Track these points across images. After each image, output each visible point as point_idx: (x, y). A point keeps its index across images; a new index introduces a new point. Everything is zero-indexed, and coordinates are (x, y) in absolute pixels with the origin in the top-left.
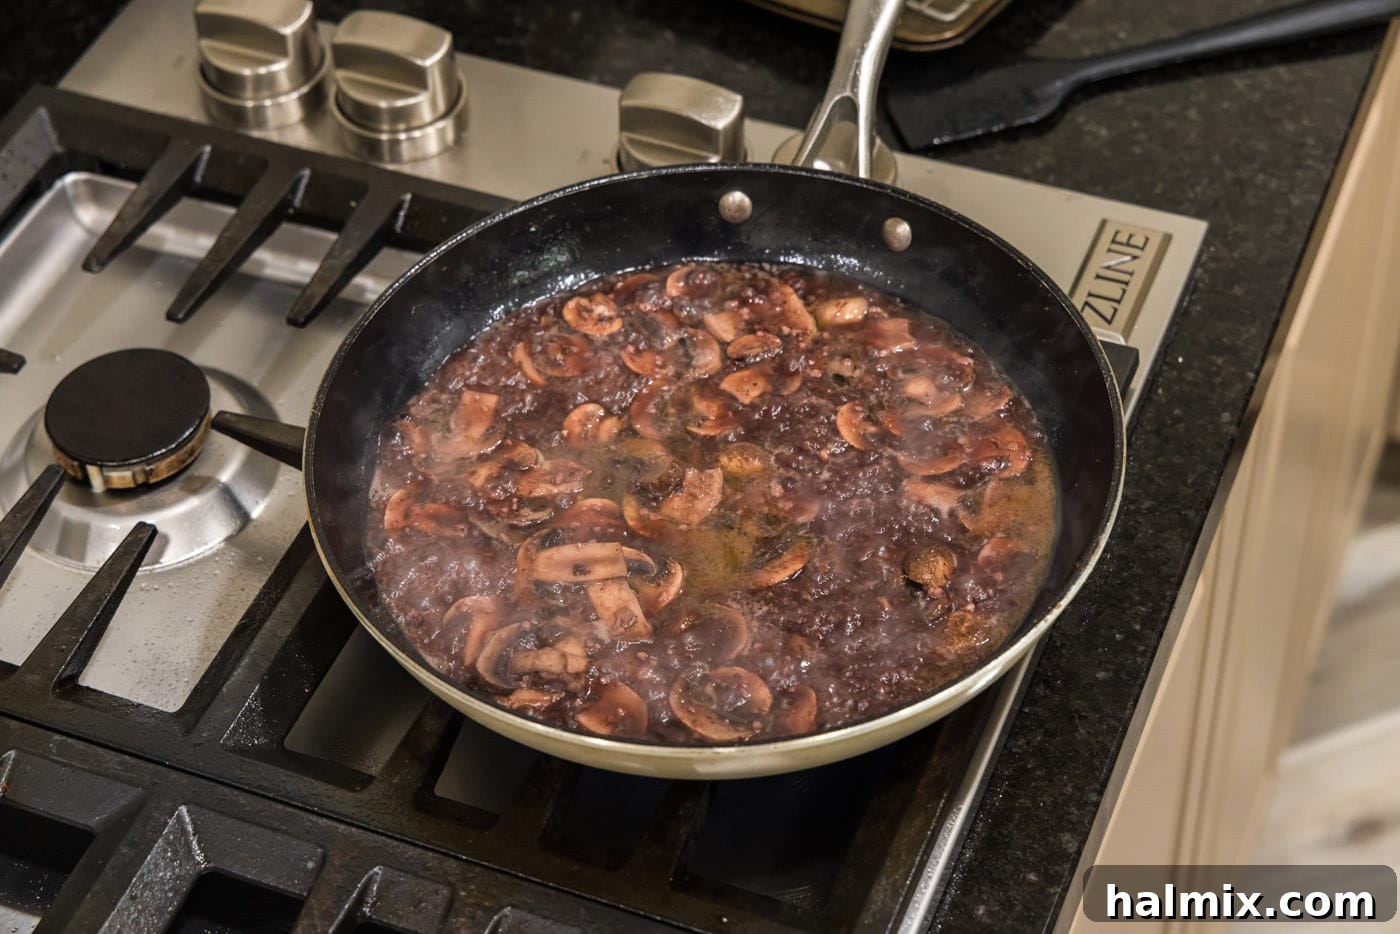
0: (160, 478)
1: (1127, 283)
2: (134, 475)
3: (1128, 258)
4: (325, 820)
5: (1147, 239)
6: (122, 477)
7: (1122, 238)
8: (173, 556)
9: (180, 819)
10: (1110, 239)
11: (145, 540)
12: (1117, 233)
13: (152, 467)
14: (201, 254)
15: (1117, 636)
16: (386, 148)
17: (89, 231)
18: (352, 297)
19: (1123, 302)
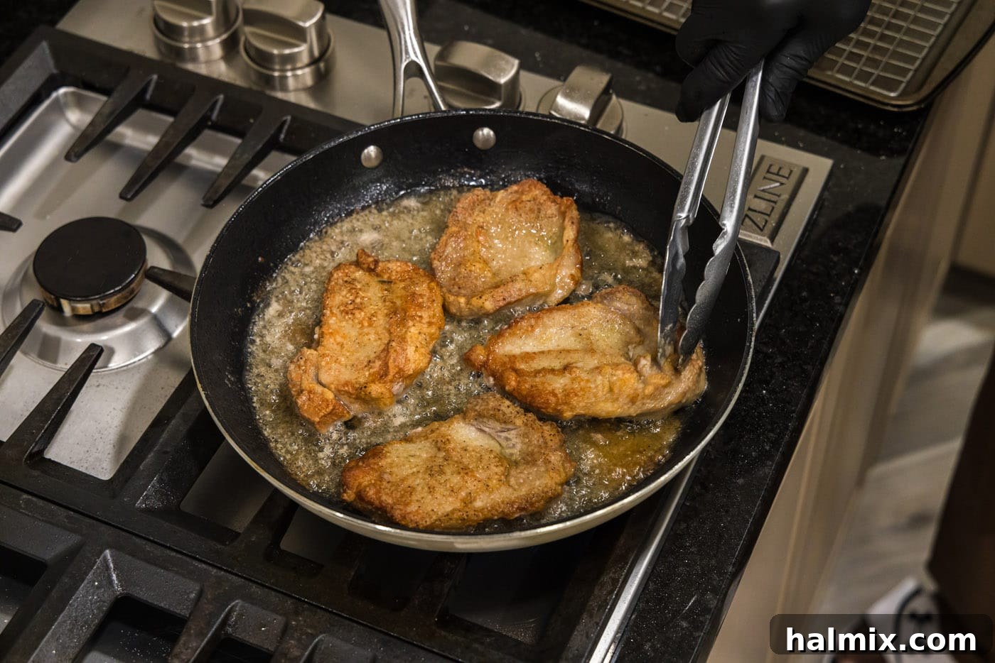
0: (110, 309)
1: (775, 202)
2: (92, 306)
3: (777, 184)
4: (203, 565)
5: (791, 171)
6: (84, 307)
7: (774, 169)
8: (116, 362)
9: (105, 560)
10: (766, 170)
11: (95, 356)
12: (771, 166)
13: (104, 301)
14: (150, 148)
16: (277, 83)
17: (75, 127)
18: (250, 184)
19: (773, 215)
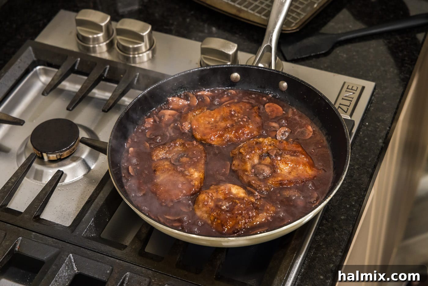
0: (64, 157)
1: (351, 101)
2: (57, 156)
3: (352, 93)
4: (113, 258)
5: (357, 88)
6: (53, 156)
7: (350, 87)
8: (68, 180)
9: (70, 258)
10: (346, 88)
11: (60, 175)
12: (348, 86)
13: (62, 153)
14: (77, 91)
15: (348, 206)
16: (131, 60)
17: (44, 83)
18: (121, 103)
19: (350, 106)
